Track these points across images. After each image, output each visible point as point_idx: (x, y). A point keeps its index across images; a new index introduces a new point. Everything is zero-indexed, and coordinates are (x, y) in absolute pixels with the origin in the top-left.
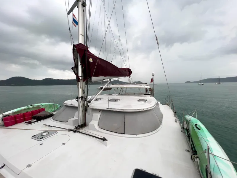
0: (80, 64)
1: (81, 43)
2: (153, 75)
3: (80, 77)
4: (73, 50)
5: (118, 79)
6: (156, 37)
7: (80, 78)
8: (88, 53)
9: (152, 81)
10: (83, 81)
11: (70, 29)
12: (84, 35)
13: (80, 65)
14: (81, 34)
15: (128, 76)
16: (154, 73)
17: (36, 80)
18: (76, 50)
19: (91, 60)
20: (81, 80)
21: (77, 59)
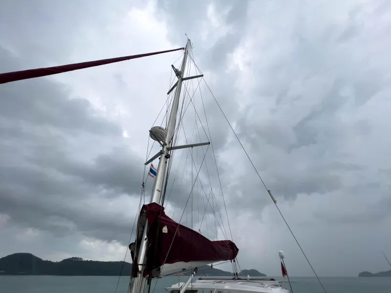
0: (146, 237)
1: (154, 203)
2: (282, 257)
3: (140, 265)
4: (142, 212)
5: (212, 265)
6: (269, 191)
7: (140, 268)
8: (162, 217)
9: (284, 271)
10: (144, 276)
11: (144, 185)
12: (161, 190)
13: (146, 239)
14: (157, 190)
15: (231, 259)
16: (281, 251)
17: (50, 261)
18: (144, 214)
19: (165, 230)
20: (140, 272)
21: (144, 227)
